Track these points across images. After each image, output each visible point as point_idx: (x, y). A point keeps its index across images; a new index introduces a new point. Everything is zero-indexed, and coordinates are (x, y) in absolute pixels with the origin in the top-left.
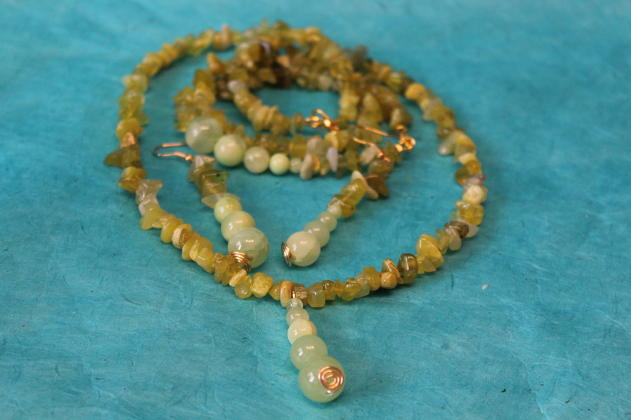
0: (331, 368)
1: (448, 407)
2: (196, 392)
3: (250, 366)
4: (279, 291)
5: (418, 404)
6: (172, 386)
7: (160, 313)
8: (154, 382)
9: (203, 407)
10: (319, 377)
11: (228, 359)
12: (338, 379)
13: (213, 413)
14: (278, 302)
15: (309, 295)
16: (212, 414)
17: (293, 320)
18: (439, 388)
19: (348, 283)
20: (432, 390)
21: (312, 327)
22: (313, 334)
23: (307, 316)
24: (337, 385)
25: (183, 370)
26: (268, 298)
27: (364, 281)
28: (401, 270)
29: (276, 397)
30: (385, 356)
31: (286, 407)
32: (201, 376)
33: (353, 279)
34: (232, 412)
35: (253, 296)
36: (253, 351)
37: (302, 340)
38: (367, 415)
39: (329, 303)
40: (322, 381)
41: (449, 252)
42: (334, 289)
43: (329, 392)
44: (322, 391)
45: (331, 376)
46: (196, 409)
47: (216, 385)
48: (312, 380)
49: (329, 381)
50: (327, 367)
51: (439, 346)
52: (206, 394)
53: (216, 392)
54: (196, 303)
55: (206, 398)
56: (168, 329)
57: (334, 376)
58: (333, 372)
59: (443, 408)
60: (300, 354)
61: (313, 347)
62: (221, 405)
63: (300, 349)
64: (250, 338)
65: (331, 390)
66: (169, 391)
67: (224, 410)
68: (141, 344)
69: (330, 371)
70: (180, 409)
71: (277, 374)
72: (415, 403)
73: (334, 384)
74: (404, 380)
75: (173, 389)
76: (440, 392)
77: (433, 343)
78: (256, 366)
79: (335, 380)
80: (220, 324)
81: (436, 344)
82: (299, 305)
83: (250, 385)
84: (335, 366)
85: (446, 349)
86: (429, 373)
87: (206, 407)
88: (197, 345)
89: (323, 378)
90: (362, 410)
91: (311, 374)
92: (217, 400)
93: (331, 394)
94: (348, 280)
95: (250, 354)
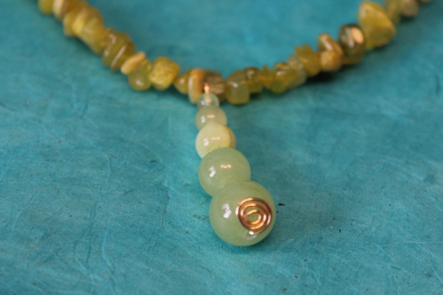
0: (255, 200)
1: (436, 274)
2: (75, 244)
3: (158, 204)
4: (187, 82)
5: (392, 267)
6: (42, 234)
7: (40, 122)
8: (16, 227)
9: (83, 269)
10: (237, 212)
11: (126, 193)
12: (265, 217)
13: (97, 277)
14: (185, 97)
15: (228, 89)
16: (95, 280)
17: (204, 124)
18: (424, 243)
19: (279, 70)
20: (413, 246)
21: (231, 136)
22: (231, 146)
23: (223, 118)
24: (262, 224)
25: (61, 209)
26: (172, 91)
27: (300, 65)
28: (344, 46)
29: (190, 253)
30: (346, 192)
31: (203, 268)
32: (85, 218)
33: (285, 64)
34: (125, 276)
35: (153, 89)
36: (163, 180)
37: (216, 154)
38: (320, 284)
39: (254, 96)
40: (240, 218)
41: (404, 19)
42: (261, 78)
43: (251, 233)
44: (242, 231)
45: (255, 211)
46: (72, 271)
47: (106, 233)
48: (227, 215)
49: (250, 219)
50: (250, 199)
51: (422, 179)
52: (90, 247)
53: (104, 244)
54: (91, 109)
55: (89, 253)
56: (49, 146)
57: (258, 212)
58: (257, 206)
59: (429, 275)
60: (212, 175)
61: (229, 166)
62: (110, 264)
63: (212, 168)
64: (161, 161)
65: (255, 231)
66: (37, 241)
67: (113, 273)
68: (8, 168)
69: (253, 205)
70: (49, 271)
71: (195, 216)
72: (389, 265)
73: (258, 223)
74: (374, 229)
75: (43, 238)
76: (424, 249)
77: (414, 175)
78: (166, 204)
79: (260, 217)
80: (122, 140)
81: (418, 177)
82: (213, 103)
83: (153, 233)
84: (260, 197)
85: (432, 183)
86: (408, 220)
87: (88, 268)
88: (85, 171)
89: (242, 213)
90: (313, 276)
91: (227, 206)
92: (104, 256)
93: (254, 237)
94: (279, 66)
95: (159, 186)
